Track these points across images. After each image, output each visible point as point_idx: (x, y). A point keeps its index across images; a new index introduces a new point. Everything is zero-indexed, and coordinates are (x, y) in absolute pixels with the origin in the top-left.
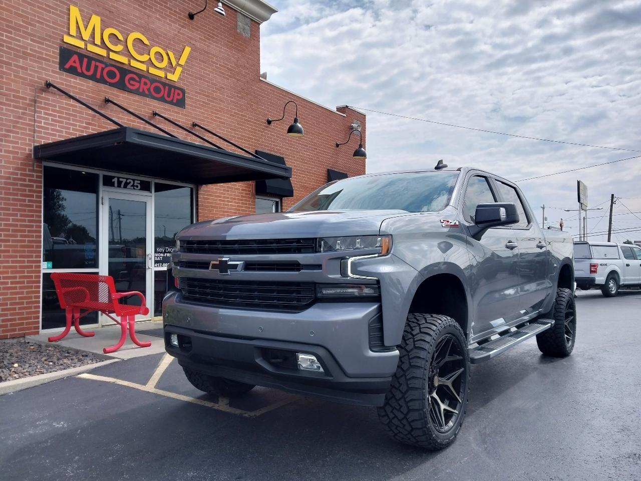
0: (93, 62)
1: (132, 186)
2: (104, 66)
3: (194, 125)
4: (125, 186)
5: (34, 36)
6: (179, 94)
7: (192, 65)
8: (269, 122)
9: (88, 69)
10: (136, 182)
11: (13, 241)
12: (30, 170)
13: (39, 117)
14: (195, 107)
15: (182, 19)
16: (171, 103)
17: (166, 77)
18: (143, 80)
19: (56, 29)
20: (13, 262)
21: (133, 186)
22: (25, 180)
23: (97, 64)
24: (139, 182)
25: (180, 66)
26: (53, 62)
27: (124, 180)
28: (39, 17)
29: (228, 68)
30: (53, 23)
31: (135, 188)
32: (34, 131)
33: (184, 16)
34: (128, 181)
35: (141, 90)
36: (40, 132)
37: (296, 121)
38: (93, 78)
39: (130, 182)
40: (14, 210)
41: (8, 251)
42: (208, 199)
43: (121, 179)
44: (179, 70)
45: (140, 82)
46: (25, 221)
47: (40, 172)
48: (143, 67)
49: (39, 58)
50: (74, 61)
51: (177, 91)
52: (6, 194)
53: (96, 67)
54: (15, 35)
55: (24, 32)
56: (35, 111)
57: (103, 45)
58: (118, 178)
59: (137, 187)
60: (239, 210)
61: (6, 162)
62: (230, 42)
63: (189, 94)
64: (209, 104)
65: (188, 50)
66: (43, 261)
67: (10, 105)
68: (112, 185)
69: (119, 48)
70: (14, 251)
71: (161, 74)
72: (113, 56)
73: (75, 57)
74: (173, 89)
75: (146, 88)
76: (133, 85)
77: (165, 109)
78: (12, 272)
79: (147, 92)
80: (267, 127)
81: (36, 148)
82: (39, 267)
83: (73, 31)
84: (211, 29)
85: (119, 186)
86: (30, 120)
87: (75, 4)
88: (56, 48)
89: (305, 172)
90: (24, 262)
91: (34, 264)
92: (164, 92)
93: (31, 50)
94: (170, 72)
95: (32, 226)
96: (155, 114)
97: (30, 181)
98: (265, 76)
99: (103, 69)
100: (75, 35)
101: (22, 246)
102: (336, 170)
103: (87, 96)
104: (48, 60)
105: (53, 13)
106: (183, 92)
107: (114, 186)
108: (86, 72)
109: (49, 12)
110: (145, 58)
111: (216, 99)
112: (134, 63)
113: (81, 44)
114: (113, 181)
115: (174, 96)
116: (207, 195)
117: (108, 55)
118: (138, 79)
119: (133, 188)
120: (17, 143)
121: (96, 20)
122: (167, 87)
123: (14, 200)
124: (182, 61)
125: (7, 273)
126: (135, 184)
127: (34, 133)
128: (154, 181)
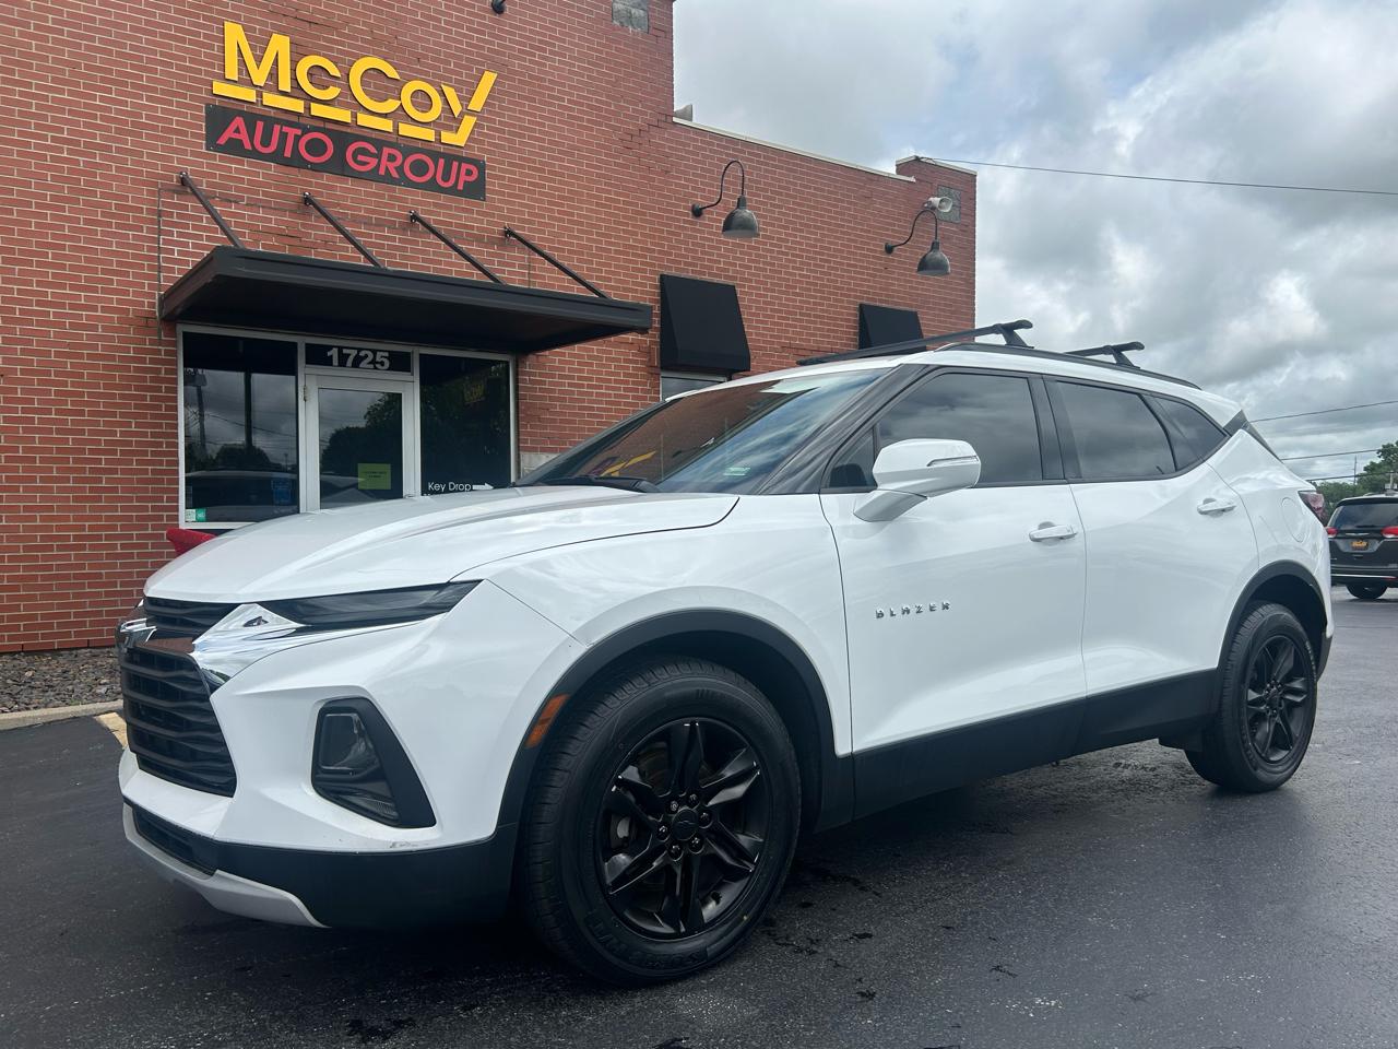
0: (277, 127)
1: (370, 363)
2: (299, 132)
3: (509, 233)
4: (356, 364)
5: (155, 90)
6: (469, 173)
7: (500, 107)
8: (697, 213)
9: (266, 142)
10: (379, 354)
11: (124, 471)
12: (152, 342)
13: (166, 242)
14: (510, 195)
15: (477, 16)
16: (453, 191)
17: (439, 140)
18: (386, 150)
19: (199, 72)
20: (124, 509)
21: (373, 362)
22: (143, 361)
23: (285, 129)
24: (387, 354)
25: (472, 113)
26: (194, 135)
27: (354, 353)
28: (162, 54)
29: (589, 106)
30: (191, 61)
31: (378, 366)
32: (160, 269)
33: (480, 9)
34: (362, 354)
35: (382, 172)
36: (172, 270)
37: (741, 203)
38: (277, 157)
39: (366, 356)
40: (123, 415)
41: (115, 490)
42: (544, 383)
43: (345, 351)
44: (468, 123)
45: (379, 156)
46: (145, 435)
47: (174, 344)
48: (387, 125)
49: (164, 130)
50: (236, 129)
51: (465, 166)
52: (106, 386)
53: (284, 136)
54: (119, 93)
55: (134, 86)
56: (160, 232)
57: (297, 91)
58: (340, 349)
59: (382, 364)
60: (619, 403)
61: (105, 329)
62: (596, 51)
63: (493, 168)
64: (543, 186)
65: (489, 78)
66: (187, 508)
67: (109, 225)
68: (328, 362)
69: (332, 92)
70: (124, 490)
71: (429, 135)
72: (317, 110)
73: (239, 122)
74: (456, 164)
75: (392, 166)
76: (365, 163)
77: (435, 205)
78: (123, 527)
79: (395, 175)
80: (691, 223)
81: (163, 300)
82: (176, 518)
83: (232, 72)
84: (547, 28)
85: (342, 363)
86: (150, 249)
87: (236, 18)
88: (198, 108)
89: (795, 313)
90: (145, 509)
91: (165, 514)
92: (435, 170)
93: (148, 117)
94: (449, 128)
95: (160, 444)
96: (415, 217)
97: (152, 361)
98: (687, 114)
99: (297, 139)
100: (236, 79)
101: (140, 481)
102: (884, 305)
103: (265, 194)
104: (185, 134)
105: (191, 42)
106: (481, 166)
107: (331, 365)
108: (260, 148)
109: (183, 40)
110: (390, 106)
111: (562, 175)
112: (364, 120)
113: (249, 95)
114: (329, 354)
115: (457, 179)
116: (541, 375)
117: (308, 108)
118: (373, 150)
119: (372, 366)
120: (126, 293)
121: (280, 45)
122: (442, 161)
123: (123, 396)
124: (477, 103)
125: (114, 528)
126: (378, 359)
127: (160, 272)
128: (417, 352)
